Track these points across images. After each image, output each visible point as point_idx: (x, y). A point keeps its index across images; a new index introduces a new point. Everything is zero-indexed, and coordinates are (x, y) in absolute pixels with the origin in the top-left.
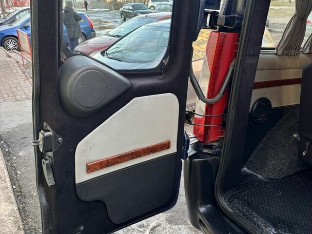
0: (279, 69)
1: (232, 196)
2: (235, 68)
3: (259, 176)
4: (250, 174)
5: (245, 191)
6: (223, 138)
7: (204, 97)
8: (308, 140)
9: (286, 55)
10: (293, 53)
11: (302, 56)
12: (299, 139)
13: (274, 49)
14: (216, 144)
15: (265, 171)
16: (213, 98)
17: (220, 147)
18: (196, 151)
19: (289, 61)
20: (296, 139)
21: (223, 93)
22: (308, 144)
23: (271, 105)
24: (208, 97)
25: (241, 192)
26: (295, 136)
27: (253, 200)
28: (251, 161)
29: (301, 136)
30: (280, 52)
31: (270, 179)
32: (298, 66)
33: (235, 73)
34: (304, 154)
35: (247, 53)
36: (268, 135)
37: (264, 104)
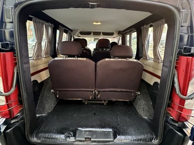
0: (37, 66)
1: (37, 133)
2: (19, 72)
3: (44, 115)
4: (40, 116)
5: (41, 126)
6: (23, 109)
7: (2, 93)
8: (58, 91)
9: (38, 59)
10: (40, 58)
11: (43, 58)
12: (54, 92)
13: (31, 57)
14: (19, 114)
15: (46, 111)
16: (9, 91)
17: (22, 115)
18: (6, 125)
19: (39, 62)
20: (53, 92)
21: (15, 87)
22: (58, 92)
23: (38, 82)
24: (5, 92)
25: (40, 128)
26: (52, 91)
27: (48, 128)
28: (37, 110)
29: (54, 90)
30: (35, 59)
31: (49, 113)
32: (43, 63)
33: (20, 74)
34: (58, 96)
35: (23, 62)
36: (41, 95)
37: (35, 83)
